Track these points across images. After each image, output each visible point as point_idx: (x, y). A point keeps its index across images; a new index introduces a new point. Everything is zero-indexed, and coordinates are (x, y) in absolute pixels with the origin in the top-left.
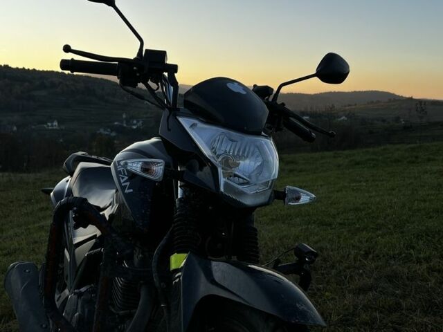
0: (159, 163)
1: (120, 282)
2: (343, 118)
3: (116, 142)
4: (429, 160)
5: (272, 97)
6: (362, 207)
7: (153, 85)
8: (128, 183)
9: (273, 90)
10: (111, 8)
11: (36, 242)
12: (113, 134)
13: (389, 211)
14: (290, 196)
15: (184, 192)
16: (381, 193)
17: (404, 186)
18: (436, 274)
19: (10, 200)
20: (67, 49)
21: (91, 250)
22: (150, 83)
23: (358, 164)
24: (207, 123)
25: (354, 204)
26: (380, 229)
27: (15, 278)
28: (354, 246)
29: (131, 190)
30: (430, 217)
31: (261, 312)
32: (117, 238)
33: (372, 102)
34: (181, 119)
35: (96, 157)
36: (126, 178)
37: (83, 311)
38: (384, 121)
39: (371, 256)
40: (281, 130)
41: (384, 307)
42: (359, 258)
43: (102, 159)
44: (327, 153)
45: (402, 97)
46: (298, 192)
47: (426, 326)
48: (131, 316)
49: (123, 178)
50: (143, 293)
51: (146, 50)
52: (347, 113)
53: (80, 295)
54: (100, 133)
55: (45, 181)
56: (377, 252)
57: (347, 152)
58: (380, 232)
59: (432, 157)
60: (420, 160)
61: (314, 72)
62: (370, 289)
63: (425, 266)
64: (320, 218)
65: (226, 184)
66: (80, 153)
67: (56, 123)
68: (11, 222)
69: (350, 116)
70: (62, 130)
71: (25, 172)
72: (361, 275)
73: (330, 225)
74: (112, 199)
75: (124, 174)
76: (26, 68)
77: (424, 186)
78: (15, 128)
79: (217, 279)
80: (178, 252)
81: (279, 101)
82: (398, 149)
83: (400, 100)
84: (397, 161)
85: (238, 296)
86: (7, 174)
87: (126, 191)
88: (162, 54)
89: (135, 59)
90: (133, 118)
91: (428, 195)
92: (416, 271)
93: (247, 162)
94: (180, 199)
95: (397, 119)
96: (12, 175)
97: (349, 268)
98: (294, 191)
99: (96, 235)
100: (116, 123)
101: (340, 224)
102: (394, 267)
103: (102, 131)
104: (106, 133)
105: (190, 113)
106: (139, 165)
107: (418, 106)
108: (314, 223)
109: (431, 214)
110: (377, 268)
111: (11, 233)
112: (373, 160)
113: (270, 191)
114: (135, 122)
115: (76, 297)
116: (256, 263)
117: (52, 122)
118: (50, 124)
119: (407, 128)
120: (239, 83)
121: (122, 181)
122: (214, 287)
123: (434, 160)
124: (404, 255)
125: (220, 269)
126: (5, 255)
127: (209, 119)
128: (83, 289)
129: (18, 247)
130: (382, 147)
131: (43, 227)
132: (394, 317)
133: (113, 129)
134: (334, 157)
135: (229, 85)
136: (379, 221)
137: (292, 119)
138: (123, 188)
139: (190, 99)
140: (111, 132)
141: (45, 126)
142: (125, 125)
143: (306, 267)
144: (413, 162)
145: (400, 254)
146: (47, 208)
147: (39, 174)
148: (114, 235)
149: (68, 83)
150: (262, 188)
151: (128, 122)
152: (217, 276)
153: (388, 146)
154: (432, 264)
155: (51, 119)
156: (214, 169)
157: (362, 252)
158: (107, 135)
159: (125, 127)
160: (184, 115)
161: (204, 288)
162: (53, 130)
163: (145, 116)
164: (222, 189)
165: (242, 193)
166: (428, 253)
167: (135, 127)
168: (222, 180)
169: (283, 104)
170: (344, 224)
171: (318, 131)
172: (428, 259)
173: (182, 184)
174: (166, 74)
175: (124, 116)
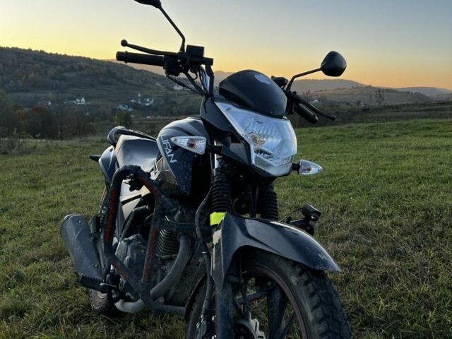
0: (202, 140)
1: (163, 233)
2: (316, 101)
3: (132, 116)
4: (385, 136)
5: (286, 86)
6: (335, 173)
7: (193, 75)
8: (172, 155)
9: (287, 81)
10: (158, 9)
11: (74, 197)
12: (130, 110)
13: (357, 177)
14: (303, 167)
15: (220, 163)
16: (349, 162)
17: (366, 157)
18: (398, 227)
19: (48, 162)
20: (124, 43)
21: (137, 207)
22: (189, 72)
23: (328, 138)
24: (240, 107)
25: (329, 171)
26: (351, 191)
27: (70, 227)
28: (332, 205)
29: (175, 161)
30: (390, 183)
31: (288, 260)
32: (166, 199)
33: (339, 89)
34: (217, 104)
35: (132, 131)
36: (171, 150)
37: (132, 255)
38: (348, 104)
39: (345, 213)
40: (292, 113)
41: (358, 253)
42: (336, 214)
43: (137, 132)
44: (304, 129)
45: (363, 85)
46: (309, 165)
47: (394, 269)
48: (172, 260)
49: (168, 151)
50: (182, 241)
51: (188, 46)
52: (319, 97)
53: (129, 242)
54: (119, 109)
55: (76, 147)
56: (350, 210)
57: (319, 129)
58: (351, 194)
59: (387, 134)
60: (377, 136)
61: (320, 67)
62: (347, 239)
63: (389, 221)
64: (303, 181)
65: (257, 159)
66: (119, 127)
67: (83, 100)
68: (51, 180)
69: (322, 100)
70: (88, 105)
71: (58, 139)
72: (339, 228)
73: (311, 187)
74: (153, 166)
75: (169, 148)
76: (59, 53)
77: (382, 157)
78: (50, 103)
79: (251, 234)
80: (217, 211)
81: (292, 90)
82: (359, 127)
83: (361, 88)
84: (360, 137)
85: (270, 248)
86: (44, 140)
87: (171, 161)
88: (201, 50)
89: (179, 53)
90: (146, 97)
91: (386, 165)
92: (382, 225)
93: (270, 140)
94: (217, 170)
95: (358, 103)
96: (49, 141)
97: (329, 222)
98: (306, 163)
99: (140, 195)
100: (133, 101)
101: (319, 187)
102: (365, 222)
103: (121, 107)
104: (124, 108)
105: (224, 98)
106: (186, 141)
107: (378, 93)
108: (298, 185)
109: (390, 180)
110: (351, 222)
111: (53, 188)
112: (341, 136)
113: (291, 164)
114: (148, 100)
115: (126, 243)
116: (277, 220)
117: (80, 99)
118: (78, 101)
119: (366, 110)
120: (263, 75)
121: (167, 153)
122: (248, 239)
123: (389, 136)
124: (372, 212)
125: (252, 225)
126: (50, 207)
127: (242, 104)
128: (131, 238)
129: (59, 200)
130: (347, 125)
131: (79, 184)
132: (368, 261)
133: (130, 105)
134: (310, 133)
135: (257, 77)
136: (350, 185)
137: (301, 105)
138: (169, 159)
139: (224, 87)
140: (129, 107)
141: (75, 102)
142: (140, 103)
143: (311, 223)
144: (372, 138)
145: (369, 212)
146: (80, 170)
147: (70, 141)
148: (163, 196)
149: (93, 67)
150: (285, 161)
151: (142, 100)
152: (251, 231)
153: (352, 124)
154: (394, 219)
155: (79, 96)
156: (247, 146)
157: (339, 210)
158: (125, 110)
159: (140, 105)
160: (221, 101)
161: (240, 241)
162: (81, 105)
163: (156, 95)
164: (253, 162)
165: (269, 165)
166: (390, 212)
167: (148, 104)
168: (253, 155)
169: (295, 93)
170: (322, 187)
171: (322, 115)
172: (391, 216)
173: (219, 157)
174: (203, 66)
175: (139, 95)
